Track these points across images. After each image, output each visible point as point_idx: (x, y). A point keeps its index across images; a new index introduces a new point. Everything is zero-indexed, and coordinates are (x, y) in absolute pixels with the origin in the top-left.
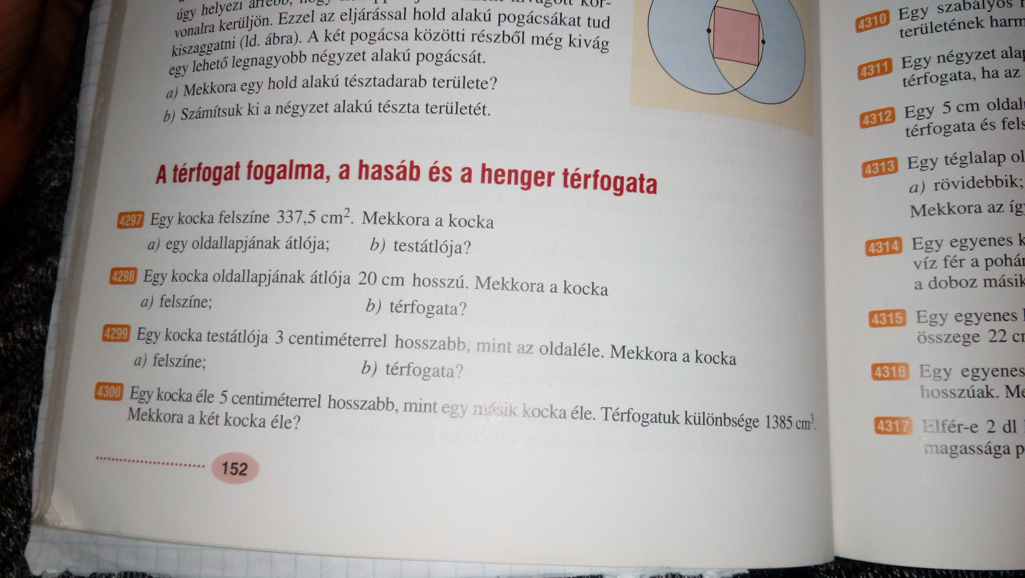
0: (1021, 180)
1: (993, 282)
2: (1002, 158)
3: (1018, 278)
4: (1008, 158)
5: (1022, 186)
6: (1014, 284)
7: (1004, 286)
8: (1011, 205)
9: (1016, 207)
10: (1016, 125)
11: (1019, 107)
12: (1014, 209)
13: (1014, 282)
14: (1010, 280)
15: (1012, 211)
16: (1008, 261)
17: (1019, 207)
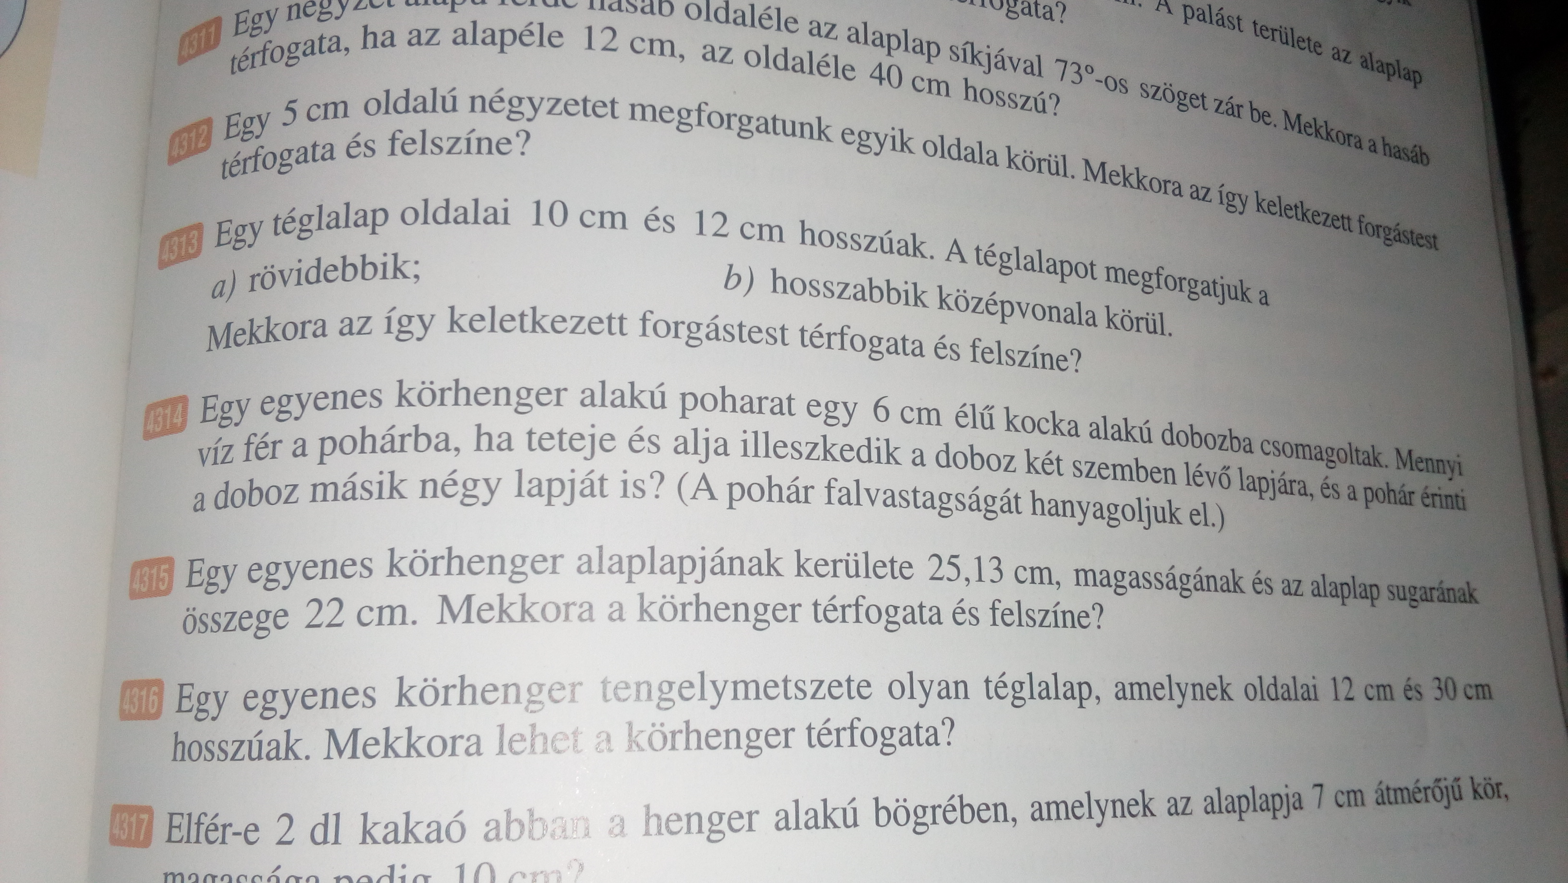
0: (417, 262)
1: (331, 490)
2: (380, 216)
3: (386, 479)
4: (395, 216)
5: (417, 276)
6: (376, 494)
7: (354, 498)
8: (389, 318)
9: (400, 322)
10: (419, 146)
11: (429, 107)
12: (395, 327)
13: (375, 489)
14: (367, 485)
15: (389, 331)
16: (369, 442)
17: (405, 321)
